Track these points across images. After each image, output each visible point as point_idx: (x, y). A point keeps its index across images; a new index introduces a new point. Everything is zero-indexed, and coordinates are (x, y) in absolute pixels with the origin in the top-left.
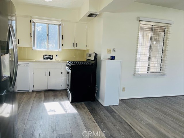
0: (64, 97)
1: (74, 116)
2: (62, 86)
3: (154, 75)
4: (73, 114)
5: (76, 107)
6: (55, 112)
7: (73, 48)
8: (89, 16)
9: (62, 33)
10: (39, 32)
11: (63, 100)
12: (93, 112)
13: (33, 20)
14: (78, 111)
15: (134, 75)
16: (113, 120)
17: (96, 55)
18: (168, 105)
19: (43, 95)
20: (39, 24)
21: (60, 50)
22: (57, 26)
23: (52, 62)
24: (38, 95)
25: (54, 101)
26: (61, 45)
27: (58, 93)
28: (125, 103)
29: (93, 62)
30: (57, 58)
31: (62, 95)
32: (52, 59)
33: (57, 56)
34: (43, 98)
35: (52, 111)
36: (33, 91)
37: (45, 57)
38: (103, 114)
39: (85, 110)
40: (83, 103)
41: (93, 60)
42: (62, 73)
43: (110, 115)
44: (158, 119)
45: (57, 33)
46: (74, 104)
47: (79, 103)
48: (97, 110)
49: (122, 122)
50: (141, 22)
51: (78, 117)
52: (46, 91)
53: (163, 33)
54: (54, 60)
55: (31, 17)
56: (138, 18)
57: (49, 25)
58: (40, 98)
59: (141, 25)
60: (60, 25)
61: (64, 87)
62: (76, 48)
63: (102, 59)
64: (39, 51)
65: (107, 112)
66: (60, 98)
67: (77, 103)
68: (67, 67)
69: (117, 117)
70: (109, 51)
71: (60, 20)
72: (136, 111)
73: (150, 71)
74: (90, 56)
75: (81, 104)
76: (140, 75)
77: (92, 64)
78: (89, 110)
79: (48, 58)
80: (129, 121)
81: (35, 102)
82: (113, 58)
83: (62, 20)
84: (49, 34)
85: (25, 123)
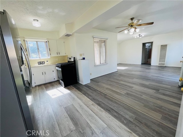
0: (58, 85)
1: (69, 94)
2: (54, 79)
3: (103, 64)
4: (68, 93)
5: (68, 89)
6: (56, 95)
7: (57, 56)
8: (66, 36)
9: (49, 47)
10: (31, 47)
11: (59, 87)
12: (79, 89)
13: (26, 40)
14: (71, 91)
15: (95, 66)
16: (91, 91)
17: (74, 58)
18: (112, 77)
19: (43, 87)
20: (30, 42)
21: (49, 57)
22: (44, 43)
23: (45, 66)
24: (40, 88)
25: (53, 89)
26: (50, 54)
27: (53, 83)
28: (93, 81)
29: (74, 62)
30: (47, 62)
31: (57, 85)
32: (44, 63)
33: (47, 61)
34: (45, 89)
35: (54, 95)
36: (36, 86)
37: (39, 63)
38: (85, 89)
39: (74, 90)
40: (71, 86)
41: (73, 61)
42: (53, 71)
43: (88, 89)
44: (110, 85)
45: (45, 47)
46: (66, 88)
47: (69, 87)
48: (81, 88)
49: (95, 90)
50: (95, 39)
51: (72, 94)
52: (45, 84)
53: (104, 43)
54: (46, 64)
55: (24, 37)
56: (93, 36)
57: (38, 43)
58: (43, 89)
59: (94, 40)
60: (46, 42)
61: (56, 79)
62: (59, 55)
63: (78, 60)
64: (34, 60)
65: (86, 87)
66: (56, 86)
67: (68, 87)
68: (57, 67)
69: (92, 89)
70: (81, 55)
71: (46, 39)
72: (99, 83)
73: (101, 63)
74: (70, 59)
75: (71, 87)
76: (98, 66)
77: (73, 63)
78: (76, 89)
79: (41, 64)
80: (98, 89)
81: (40, 93)
82: (84, 59)
83: (47, 39)
84: (39, 48)
85: (40, 107)
